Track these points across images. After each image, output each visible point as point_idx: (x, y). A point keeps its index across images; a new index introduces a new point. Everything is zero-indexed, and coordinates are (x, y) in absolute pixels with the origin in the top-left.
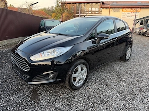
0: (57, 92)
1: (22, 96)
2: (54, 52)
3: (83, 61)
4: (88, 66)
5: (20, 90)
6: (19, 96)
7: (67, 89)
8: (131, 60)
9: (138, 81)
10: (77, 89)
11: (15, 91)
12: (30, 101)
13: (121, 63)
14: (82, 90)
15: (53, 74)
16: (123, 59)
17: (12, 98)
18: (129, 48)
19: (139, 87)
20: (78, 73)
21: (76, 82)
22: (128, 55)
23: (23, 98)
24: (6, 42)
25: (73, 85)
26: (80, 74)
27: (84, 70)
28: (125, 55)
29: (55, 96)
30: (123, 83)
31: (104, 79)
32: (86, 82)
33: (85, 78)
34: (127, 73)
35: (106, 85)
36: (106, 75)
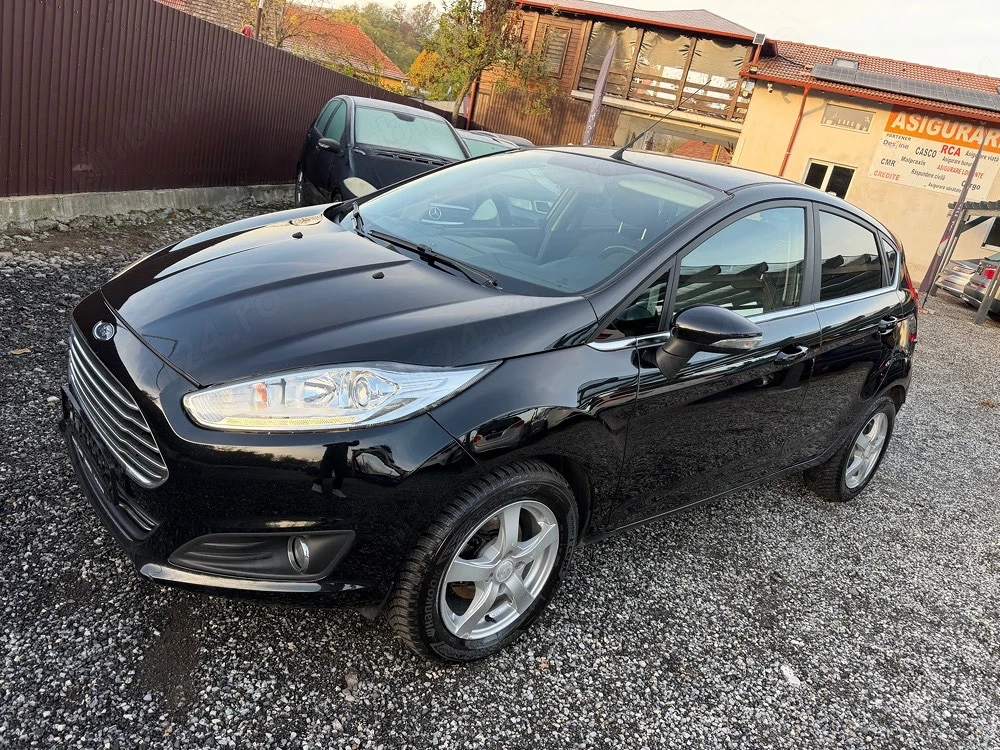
0: (324, 658)
2: (353, 391)
3: (545, 476)
4: (573, 513)
5: (82, 593)
6: (65, 634)
7: (399, 649)
9: (890, 668)
10: (467, 657)
11: (45, 593)
12: (134, 693)
15: (318, 544)
17: (13, 643)
18: (879, 419)
19: (887, 721)
20: (491, 552)
21: (472, 611)
22: (864, 457)
23: (87, 663)
24: (66, 207)
25: (444, 634)
26: (507, 566)
27: (534, 543)
28: (844, 457)
29: (311, 684)
30: (787, 670)
31: (661, 614)
32: (535, 615)
33: (535, 593)
34: (832, 594)
35: (672, 664)
36: (685, 583)
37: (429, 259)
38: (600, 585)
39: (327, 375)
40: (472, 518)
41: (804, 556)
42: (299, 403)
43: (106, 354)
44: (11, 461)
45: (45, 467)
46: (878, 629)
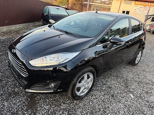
0: (57, 101)
1: (18, 103)
4: (95, 74)
5: (16, 94)
6: (14, 101)
7: (69, 98)
8: (139, 64)
9: (147, 93)
10: (80, 98)
11: (10, 95)
12: (27, 110)
13: (129, 68)
14: (86, 101)
15: (55, 84)
16: (132, 63)
17: (6, 104)
19: (148, 102)
21: (80, 91)
22: (138, 59)
23: (19, 106)
24: (5, 29)
25: (76, 96)
27: (90, 79)
29: (56, 106)
30: (131, 95)
31: (110, 88)
32: (91, 90)
33: (90, 87)
34: (136, 81)
35: (113, 96)
36: (113, 82)
37: (67, 33)
39: (53, 55)
40: (80, 77)
41: (131, 76)
42: (49, 60)
43: (15, 54)
44: (1, 72)
45: (7, 73)
46: (144, 86)
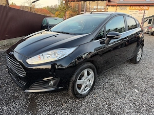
0: (58, 101)
2: (55, 54)
3: (90, 64)
4: (96, 70)
5: (16, 98)
6: (14, 105)
7: (71, 98)
8: (141, 62)
9: (152, 87)
10: (82, 97)
11: (10, 99)
12: (27, 112)
13: (131, 66)
14: (89, 99)
15: (54, 81)
16: (133, 61)
17: (5, 108)
18: (140, 49)
20: (83, 78)
21: (82, 89)
22: (139, 56)
23: (18, 109)
24: (5, 42)
25: (78, 93)
26: (86, 80)
27: (90, 76)
28: (136, 56)
29: (57, 106)
30: (135, 90)
31: (112, 85)
32: (92, 88)
33: (92, 84)
34: (139, 77)
35: (116, 92)
36: (115, 79)
38: (102, 82)
39: (50, 52)
41: (133, 73)
42: (46, 58)
44: (1, 80)
45: (7, 80)
46: (148, 81)
